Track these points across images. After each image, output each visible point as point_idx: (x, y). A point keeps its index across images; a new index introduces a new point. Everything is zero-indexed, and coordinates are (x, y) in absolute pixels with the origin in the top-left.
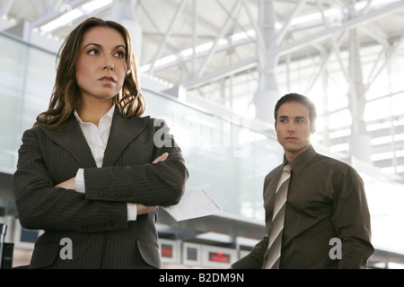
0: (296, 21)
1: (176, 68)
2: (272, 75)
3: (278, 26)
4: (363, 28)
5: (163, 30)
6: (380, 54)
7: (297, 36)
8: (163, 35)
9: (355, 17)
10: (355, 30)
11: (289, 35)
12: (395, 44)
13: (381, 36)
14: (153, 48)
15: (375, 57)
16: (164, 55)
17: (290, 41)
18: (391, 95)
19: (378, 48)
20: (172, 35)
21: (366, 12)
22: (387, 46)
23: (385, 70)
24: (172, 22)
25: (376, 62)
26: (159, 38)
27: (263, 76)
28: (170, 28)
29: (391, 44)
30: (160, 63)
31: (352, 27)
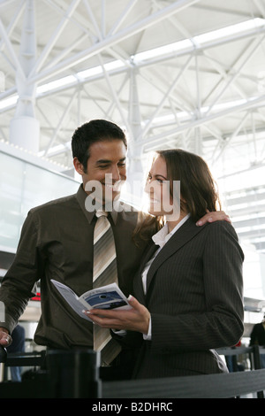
0: (157, 120)
1: (63, 155)
2: (139, 160)
3: (143, 124)
4: (204, 127)
5: (55, 126)
6: (217, 146)
7: (156, 132)
8: (54, 129)
9: (201, 118)
10: (199, 128)
11: (150, 131)
12: (228, 139)
13: (217, 133)
14: (46, 139)
15: (214, 148)
16: (55, 145)
17: (151, 135)
18: (224, 177)
19: (215, 142)
20: (61, 130)
21: (208, 114)
22: (222, 140)
23: (220, 159)
24: (61, 119)
25: (214, 152)
26: (51, 131)
27: (132, 161)
28: (60, 123)
29: (225, 139)
30: (52, 150)
31: (197, 126)
